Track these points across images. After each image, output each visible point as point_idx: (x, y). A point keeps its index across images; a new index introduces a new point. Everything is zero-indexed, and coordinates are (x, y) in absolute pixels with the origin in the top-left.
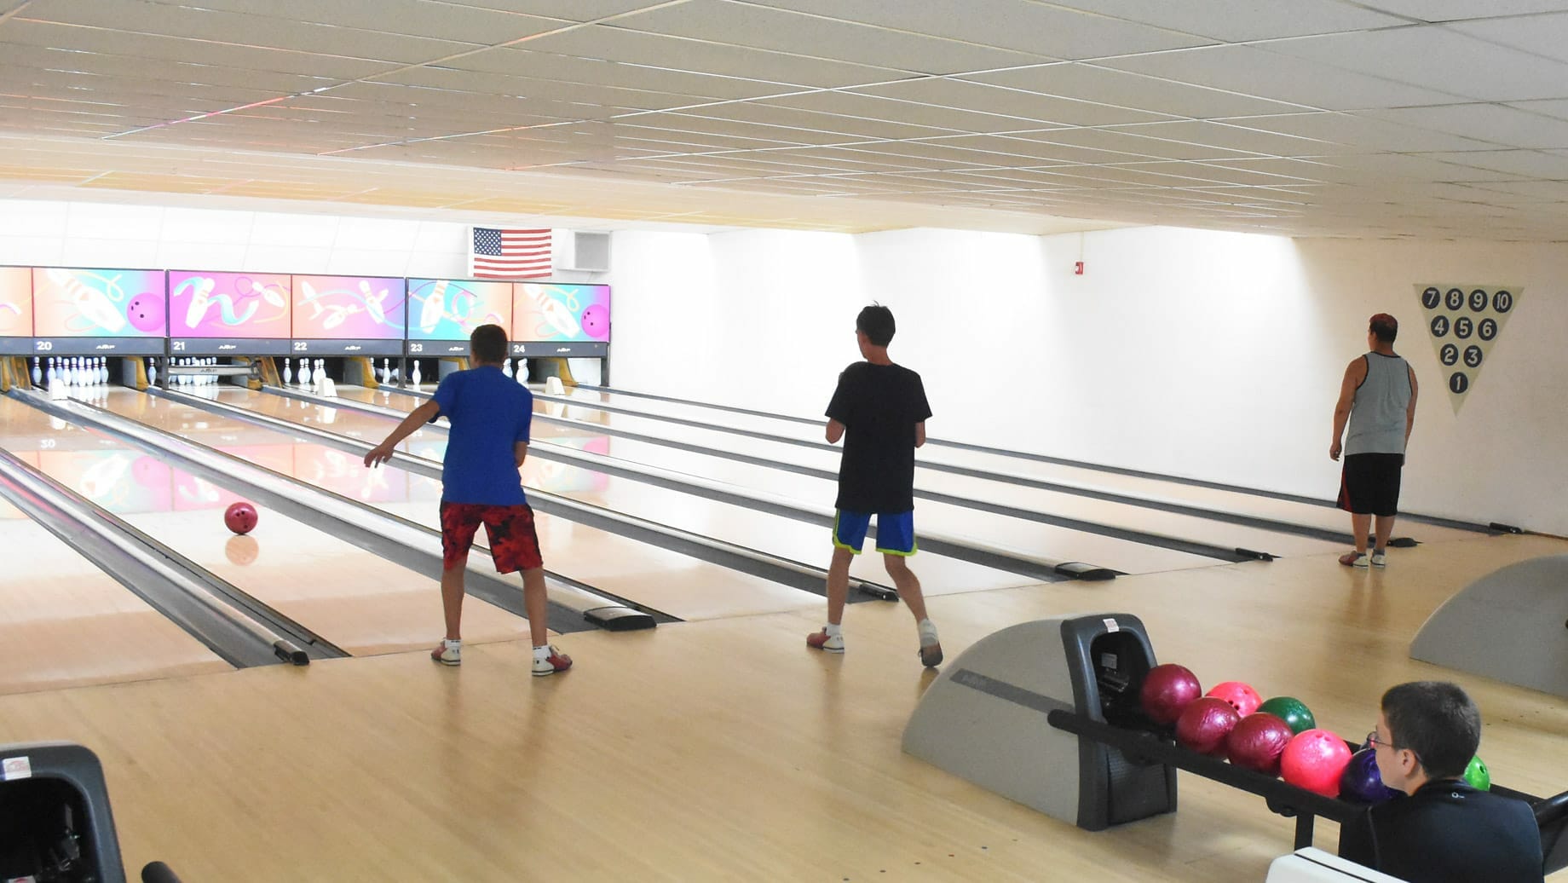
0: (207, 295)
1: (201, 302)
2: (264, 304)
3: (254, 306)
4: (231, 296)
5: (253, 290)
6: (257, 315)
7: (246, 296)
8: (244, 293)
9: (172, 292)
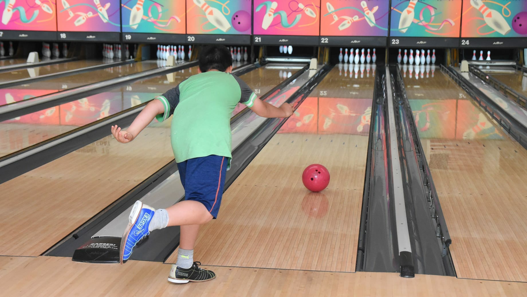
0: (273, 11)
1: (270, 15)
2: (305, 16)
3: (299, 17)
4: (286, 11)
5: (298, 7)
6: (300, 22)
7: (295, 11)
8: (294, 10)
9: (255, 10)
